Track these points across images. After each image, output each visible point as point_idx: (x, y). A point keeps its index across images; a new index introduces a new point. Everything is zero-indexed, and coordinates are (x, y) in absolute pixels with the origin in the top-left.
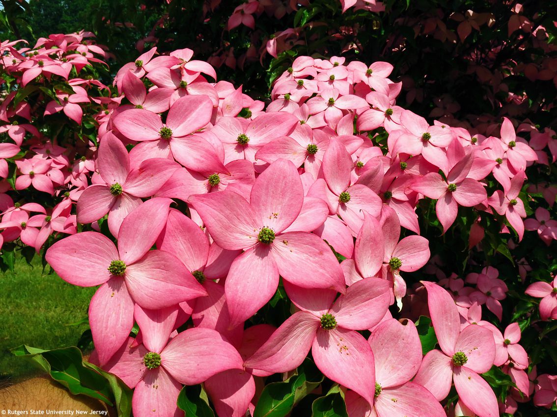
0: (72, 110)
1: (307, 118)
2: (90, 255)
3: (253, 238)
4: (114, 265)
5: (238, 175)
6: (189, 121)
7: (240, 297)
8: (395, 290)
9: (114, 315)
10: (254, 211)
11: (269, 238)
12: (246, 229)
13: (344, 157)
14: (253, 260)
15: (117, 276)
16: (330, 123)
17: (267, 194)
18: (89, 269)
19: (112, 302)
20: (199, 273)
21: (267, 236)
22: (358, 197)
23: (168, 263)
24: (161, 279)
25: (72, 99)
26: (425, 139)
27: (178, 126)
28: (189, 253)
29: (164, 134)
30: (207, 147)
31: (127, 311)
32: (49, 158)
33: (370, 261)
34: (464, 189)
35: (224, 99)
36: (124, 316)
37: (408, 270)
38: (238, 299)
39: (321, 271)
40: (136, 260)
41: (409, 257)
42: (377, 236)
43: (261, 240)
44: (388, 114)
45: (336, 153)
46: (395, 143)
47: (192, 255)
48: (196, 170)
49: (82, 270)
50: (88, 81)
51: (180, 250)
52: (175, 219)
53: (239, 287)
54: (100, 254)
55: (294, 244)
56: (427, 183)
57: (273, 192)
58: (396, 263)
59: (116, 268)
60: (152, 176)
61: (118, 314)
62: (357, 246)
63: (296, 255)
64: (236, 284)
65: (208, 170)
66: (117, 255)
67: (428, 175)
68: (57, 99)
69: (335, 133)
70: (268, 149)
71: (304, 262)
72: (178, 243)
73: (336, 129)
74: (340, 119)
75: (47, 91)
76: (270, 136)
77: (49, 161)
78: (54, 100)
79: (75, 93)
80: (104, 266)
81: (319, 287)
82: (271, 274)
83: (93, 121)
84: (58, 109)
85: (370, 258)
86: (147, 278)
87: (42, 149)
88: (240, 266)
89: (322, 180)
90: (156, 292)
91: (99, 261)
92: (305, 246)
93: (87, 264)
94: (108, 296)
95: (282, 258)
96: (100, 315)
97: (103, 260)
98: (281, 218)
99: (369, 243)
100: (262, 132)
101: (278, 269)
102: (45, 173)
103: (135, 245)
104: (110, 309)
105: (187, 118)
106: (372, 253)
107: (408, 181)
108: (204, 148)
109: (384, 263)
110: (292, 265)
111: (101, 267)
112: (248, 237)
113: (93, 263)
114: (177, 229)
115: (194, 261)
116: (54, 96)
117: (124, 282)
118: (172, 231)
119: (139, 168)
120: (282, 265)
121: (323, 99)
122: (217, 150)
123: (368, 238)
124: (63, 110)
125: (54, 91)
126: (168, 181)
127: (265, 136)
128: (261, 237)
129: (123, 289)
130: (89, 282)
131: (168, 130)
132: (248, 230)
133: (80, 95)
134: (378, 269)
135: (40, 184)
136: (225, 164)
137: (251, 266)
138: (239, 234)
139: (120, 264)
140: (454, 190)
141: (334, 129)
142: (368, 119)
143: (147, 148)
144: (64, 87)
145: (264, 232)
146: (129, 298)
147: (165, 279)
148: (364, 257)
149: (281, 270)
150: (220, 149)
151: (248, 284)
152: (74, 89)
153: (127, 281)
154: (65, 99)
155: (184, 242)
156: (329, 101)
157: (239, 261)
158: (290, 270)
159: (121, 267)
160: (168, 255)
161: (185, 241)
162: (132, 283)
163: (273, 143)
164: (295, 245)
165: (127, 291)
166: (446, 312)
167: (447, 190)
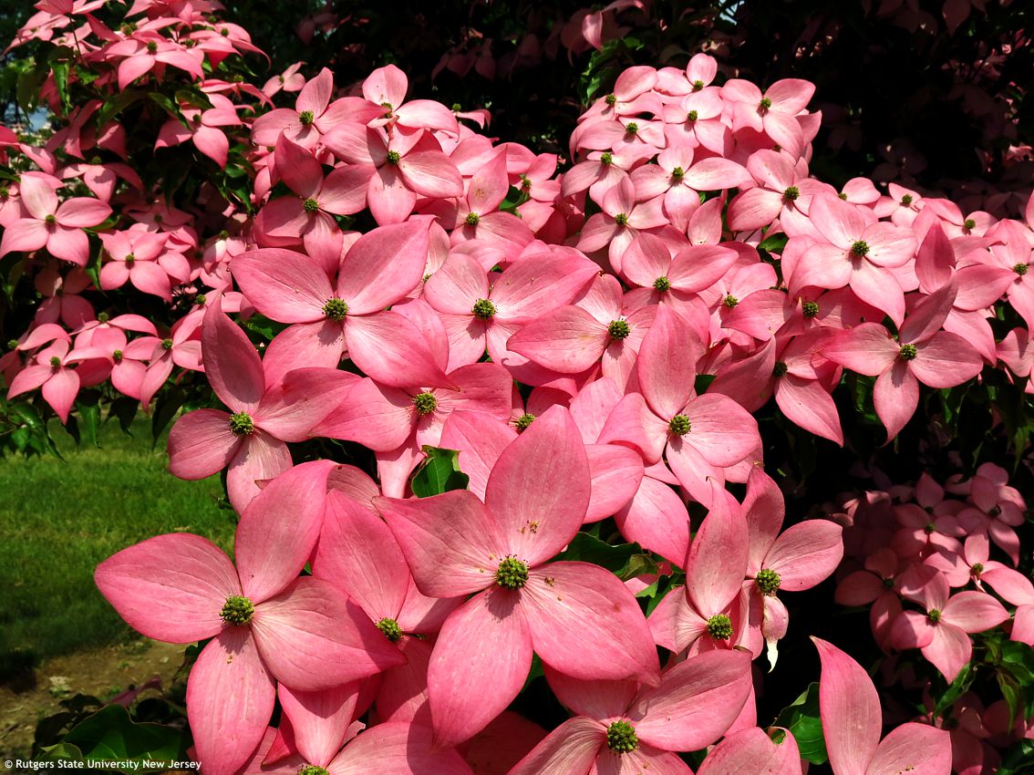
0: (210, 140)
1: (631, 208)
2: (184, 579)
3: (487, 573)
4: (231, 608)
5: (474, 390)
6: (381, 279)
7: (455, 695)
8: (765, 628)
9: (232, 698)
10: (492, 518)
11: (515, 580)
12: (475, 552)
13: (682, 345)
14: (484, 617)
15: (237, 626)
16: (675, 219)
17: (518, 485)
18: (184, 607)
19: (228, 674)
20: (389, 626)
21: (513, 578)
22: (708, 419)
23: (332, 604)
24: (319, 632)
25: (207, 118)
26: (857, 254)
27: (361, 290)
28: (371, 579)
29: (332, 314)
30: (415, 336)
31: (257, 691)
32: (160, 231)
33: (718, 580)
34: (934, 353)
35: (471, 176)
36: (251, 701)
37: (795, 588)
38: (452, 700)
39: (614, 644)
40: (272, 594)
41: (798, 561)
42: (735, 535)
43: (500, 583)
44: (789, 199)
45: (668, 338)
46: (797, 265)
47: (376, 581)
48: (391, 384)
49: (171, 609)
50: (234, 85)
51: (355, 572)
52: (346, 514)
53: (454, 674)
54: (204, 577)
55: (566, 585)
56: (856, 343)
57: (531, 481)
58: (768, 581)
59: (235, 613)
60: (306, 400)
61: (240, 696)
62: (693, 558)
63: (568, 607)
64: (450, 668)
65: (416, 383)
66: (237, 582)
67: (859, 328)
68: (183, 118)
69: (685, 237)
70: (533, 333)
71: (581, 623)
72: (352, 559)
73: (687, 228)
74: (695, 209)
75: (164, 101)
76: (539, 302)
77: (163, 236)
78: (175, 119)
79: (213, 107)
80: (210, 599)
81: (606, 677)
82: (518, 648)
83: (243, 162)
84: (182, 138)
85: (717, 575)
86: (294, 630)
87: (145, 212)
88: (459, 630)
89: (635, 396)
90: (309, 658)
91: (202, 591)
92: (586, 590)
93: (178, 596)
94: (221, 662)
95: (540, 611)
96: (208, 700)
97: (208, 589)
98: (543, 534)
99: (719, 546)
100: (525, 292)
101: (531, 638)
102: (155, 259)
103: (268, 560)
104: (226, 686)
105: (379, 273)
106: (722, 566)
107: (820, 340)
108: (408, 340)
109: (747, 578)
110: (559, 629)
111: (206, 601)
112: (478, 571)
113: (190, 595)
114: (349, 533)
115: (381, 595)
116: (176, 112)
117: (251, 637)
118: (340, 537)
119: (282, 383)
120: (539, 628)
121: (662, 170)
122: (435, 342)
123: (717, 539)
124: (191, 139)
125: (177, 102)
126: (340, 406)
127: (530, 301)
128: (502, 579)
129: (248, 648)
130: (187, 633)
131: (339, 305)
132: (479, 556)
133: (222, 111)
134: (733, 594)
135: (146, 279)
136: (447, 373)
137: (479, 630)
138: (460, 565)
139: (242, 605)
140: (912, 357)
141: (682, 230)
142: (749, 207)
143: (302, 336)
144: (193, 95)
145: (506, 567)
146: (260, 664)
147: (327, 633)
148: (706, 575)
149: (537, 638)
150: (440, 340)
151: (473, 668)
152: (212, 99)
153: (255, 633)
154: (196, 117)
155: (362, 557)
156: (674, 173)
157: (457, 617)
158: (555, 639)
159: (244, 611)
160: (331, 587)
161: (365, 556)
162: (266, 637)
163: (544, 320)
164: (568, 588)
165: (256, 651)
166: (854, 706)
167: (897, 357)
